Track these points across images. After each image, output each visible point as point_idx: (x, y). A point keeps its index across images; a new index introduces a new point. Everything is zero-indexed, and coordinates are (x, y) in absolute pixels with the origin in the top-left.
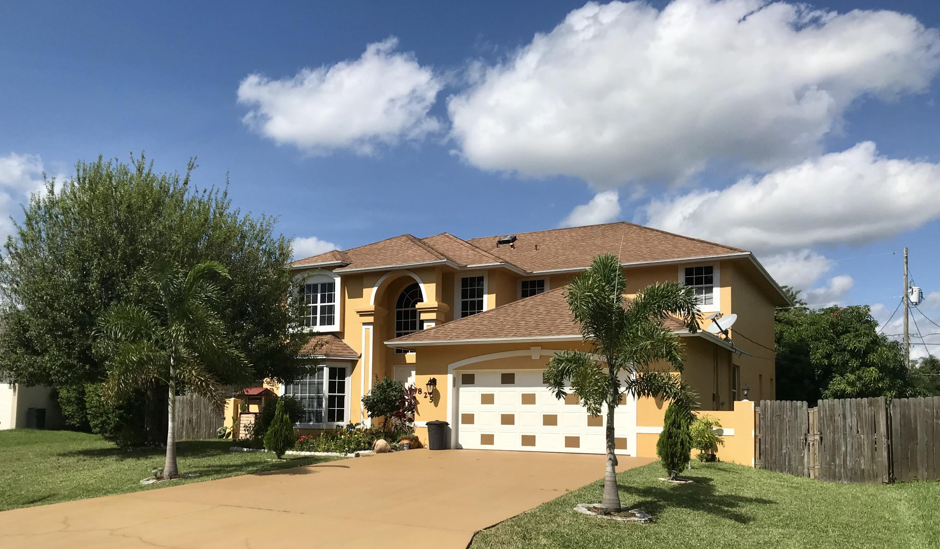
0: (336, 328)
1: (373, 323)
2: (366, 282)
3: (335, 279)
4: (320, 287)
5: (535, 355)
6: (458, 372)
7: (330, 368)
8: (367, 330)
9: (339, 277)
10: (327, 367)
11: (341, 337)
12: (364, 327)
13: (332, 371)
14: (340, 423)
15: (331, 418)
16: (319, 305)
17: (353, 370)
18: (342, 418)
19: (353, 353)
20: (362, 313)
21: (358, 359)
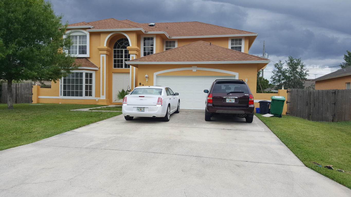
0: (87, 55)
1: (106, 54)
2: (102, 36)
3: (86, 34)
4: (78, 37)
5: (194, 69)
6: (157, 76)
7: (86, 73)
8: (103, 57)
9: (89, 33)
10: (84, 72)
11: (90, 60)
12: (101, 56)
13: (87, 74)
14: (91, 97)
15: (86, 95)
16: (78, 45)
17: (96, 74)
18: (91, 95)
19: (96, 67)
20: (101, 50)
21: (98, 69)
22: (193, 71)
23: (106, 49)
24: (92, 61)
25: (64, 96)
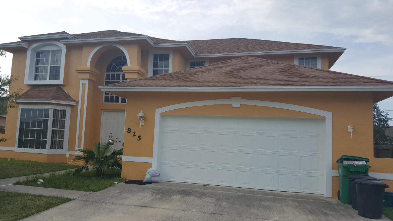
0: (60, 82)
1: (89, 79)
2: (85, 50)
3: (62, 48)
4: (51, 53)
5: (236, 103)
6: (163, 116)
7: (54, 110)
8: (84, 84)
9: (65, 46)
10: (51, 109)
11: (64, 89)
12: (82, 82)
13: (55, 112)
14: (60, 150)
15: (52, 147)
16: (49, 66)
17: (71, 113)
18: (61, 147)
19: (72, 100)
20: (81, 72)
21: (76, 104)
22: (233, 107)
23: (89, 72)
24: (67, 90)
25: (18, 147)
